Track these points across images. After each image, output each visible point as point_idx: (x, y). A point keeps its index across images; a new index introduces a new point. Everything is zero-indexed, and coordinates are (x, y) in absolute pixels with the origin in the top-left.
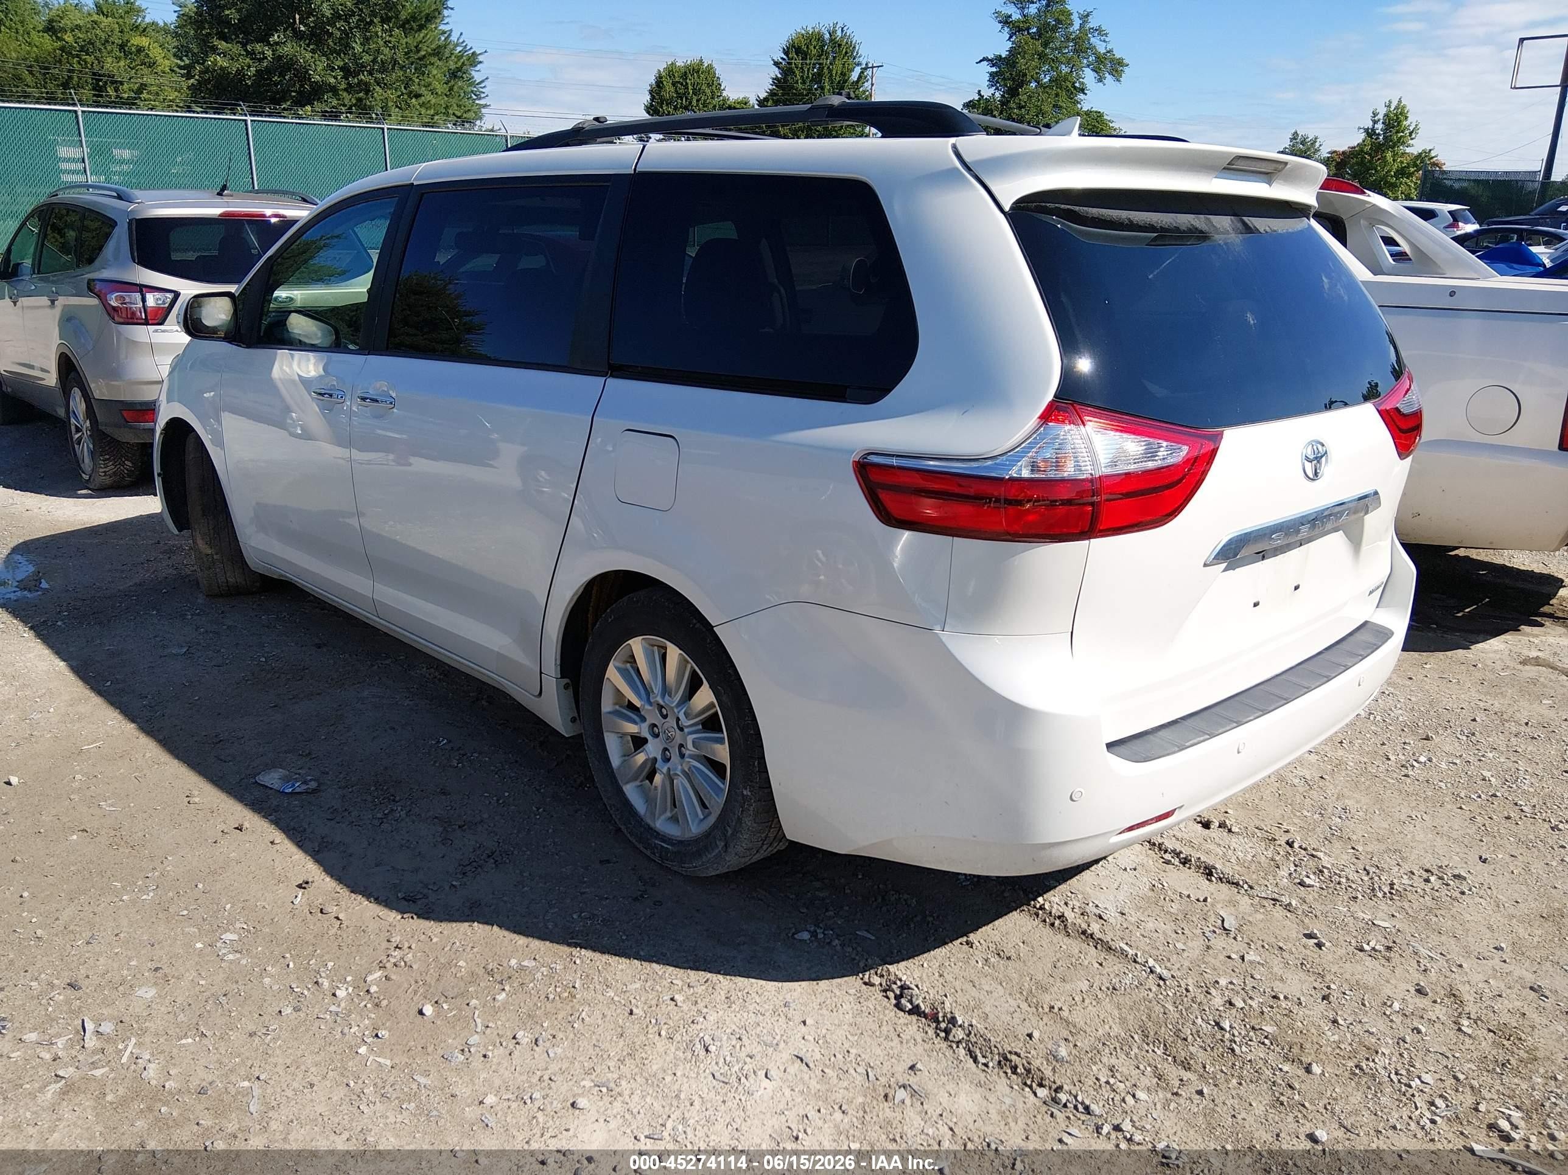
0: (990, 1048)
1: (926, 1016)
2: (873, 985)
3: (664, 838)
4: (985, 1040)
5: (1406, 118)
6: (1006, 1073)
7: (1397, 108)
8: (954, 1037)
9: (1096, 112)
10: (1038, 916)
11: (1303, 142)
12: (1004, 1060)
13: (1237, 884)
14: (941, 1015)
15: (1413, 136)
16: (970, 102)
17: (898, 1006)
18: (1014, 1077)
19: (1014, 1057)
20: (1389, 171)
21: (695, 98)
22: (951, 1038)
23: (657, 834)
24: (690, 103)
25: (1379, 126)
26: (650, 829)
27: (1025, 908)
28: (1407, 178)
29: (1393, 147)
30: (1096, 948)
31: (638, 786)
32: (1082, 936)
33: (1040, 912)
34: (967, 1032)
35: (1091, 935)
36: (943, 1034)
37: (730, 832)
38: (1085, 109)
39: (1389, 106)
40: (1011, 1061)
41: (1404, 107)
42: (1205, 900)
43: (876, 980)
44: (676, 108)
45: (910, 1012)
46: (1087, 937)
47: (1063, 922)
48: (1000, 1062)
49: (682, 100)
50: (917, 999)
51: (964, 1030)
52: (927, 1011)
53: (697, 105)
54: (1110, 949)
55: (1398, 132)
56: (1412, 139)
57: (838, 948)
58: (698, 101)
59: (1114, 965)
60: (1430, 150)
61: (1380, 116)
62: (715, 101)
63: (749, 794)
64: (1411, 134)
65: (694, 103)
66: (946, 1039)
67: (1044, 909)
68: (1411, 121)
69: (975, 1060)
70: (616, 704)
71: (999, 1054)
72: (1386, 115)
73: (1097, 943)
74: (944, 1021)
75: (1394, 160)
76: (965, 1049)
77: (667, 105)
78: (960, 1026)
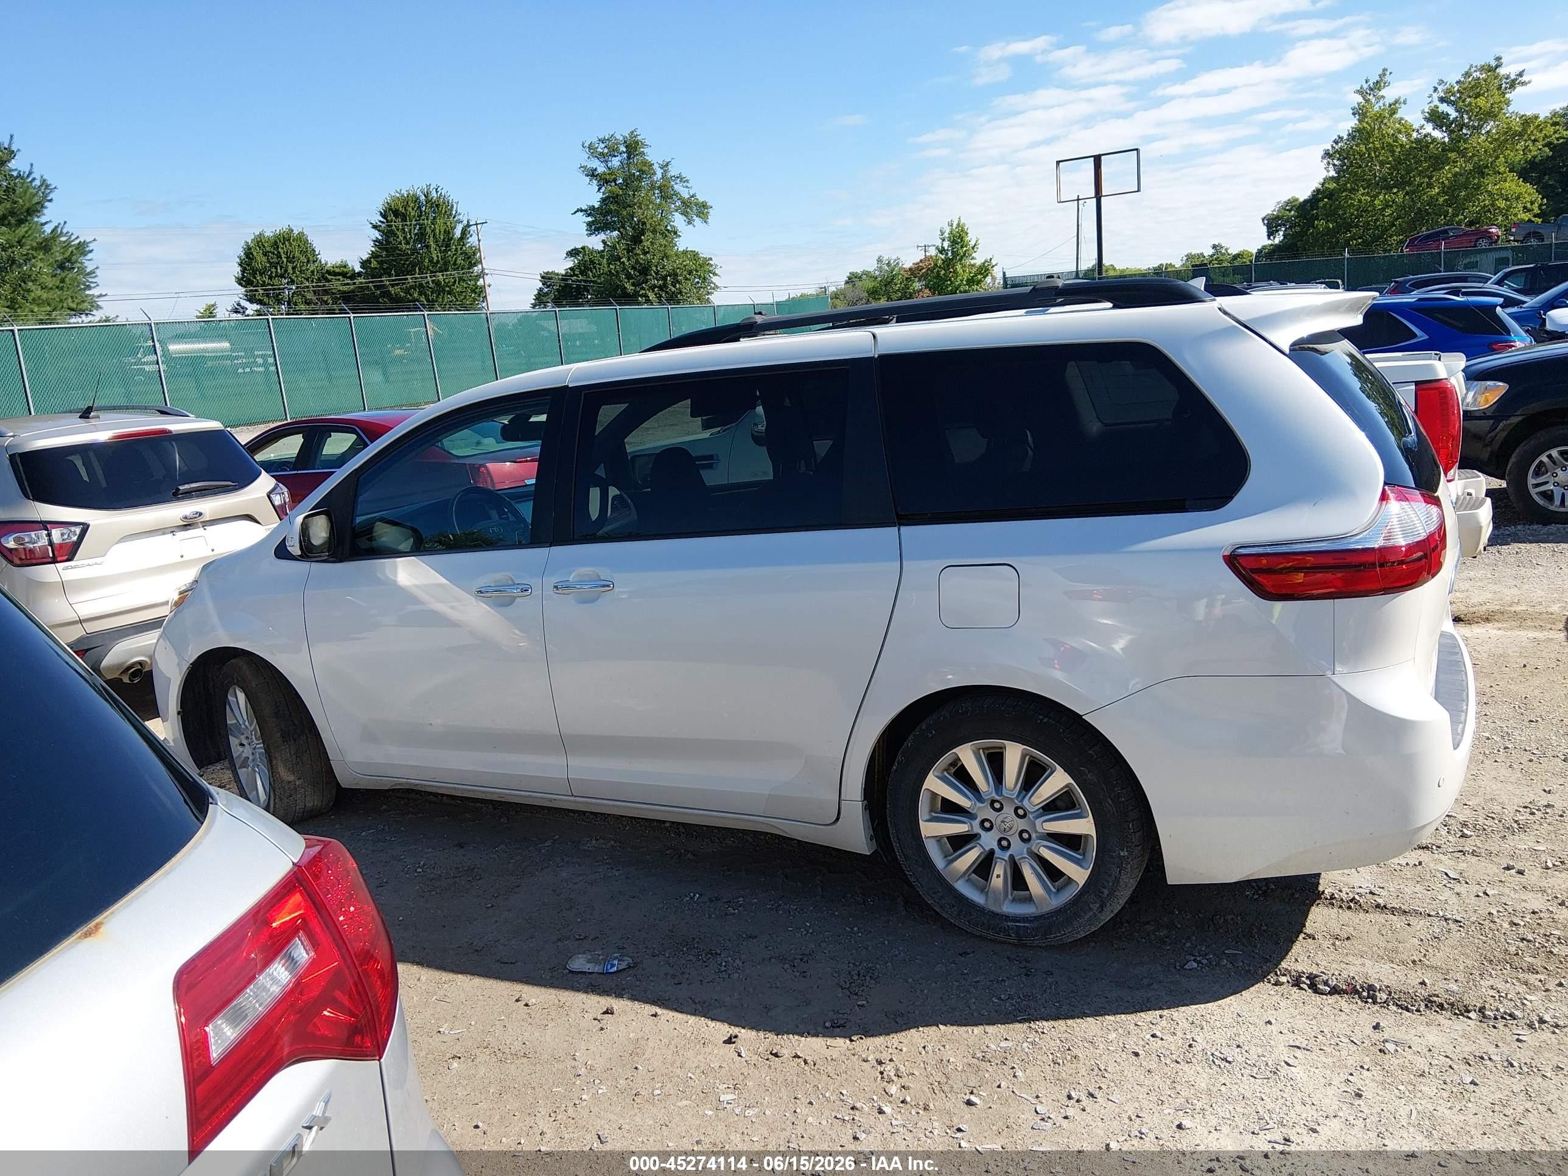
0: (1412, 998)
1: (1345, 992)
2: (1282, 984)
3: (1015, 919)
4: (1405, 993)
5: (967, 234)
6: (1435, 1011)
7: (958, 225)
8: (1381, 999)
9: (691, 251)
10: (1333, 905)
11: (888, 264)
12: (1429, 1002)
13: (1427, 848)
14: (1358, 987)
15: (975, 250)
16: (572, 250)
17: (1316, 991)
18: (1444, 1012)
19: (1435, 999)
20: (962, 281)
21: (290, 266)
22: (1379, 1001)
23: (1007, 918)
24: (286, 271)
25: (946, 244)
26: (995, 915)
27: (1318, 902)
28: (977, 285)
29: (961, 260)
30: (1395, 915)
31: (968, 881)
32: (1377, 909)
33: (1334, 901)
34: (1388, 993)
35: (1385, 906)
36: (1370, 1000)
37: (1106, 892)
38: (681, 249)
39: (952, 226)
40: (1435, 1002)
41: (964, 225)
42: (1420, 863)
43: (1283, 979)
44: (270, 278)
45: (1331, 993)
46: (1382, 909)
47: (1356, 903)
48: (1426, 1005)
49: (276, 268)
50: (1332, 982)
51: (1384, 992)
52: (1344, 988)
53: (294, 273)
54: (1406, 912)
55: (962, 247)
56: (975, 252)
57: (1229, 966)
58: (293, 268)
59: (1419, 924)
60: (991, 259)
61: (946, 235)
62: (312, 267)
63: (1126, 853)
64: (973, 248)
65: (290, 270)
66: (1375, 1002)
67: (1335, 898)
68: (971, 238)
69: (1407, 1010)
70: (931, 811)
71: (1422, 1000)
72: (951, 233)
73: (1393, 911)
74: (1364, 991)
75: (964, 271)
76: (1393, 1005)
77: (261, 275)
78: (1380, 990)
